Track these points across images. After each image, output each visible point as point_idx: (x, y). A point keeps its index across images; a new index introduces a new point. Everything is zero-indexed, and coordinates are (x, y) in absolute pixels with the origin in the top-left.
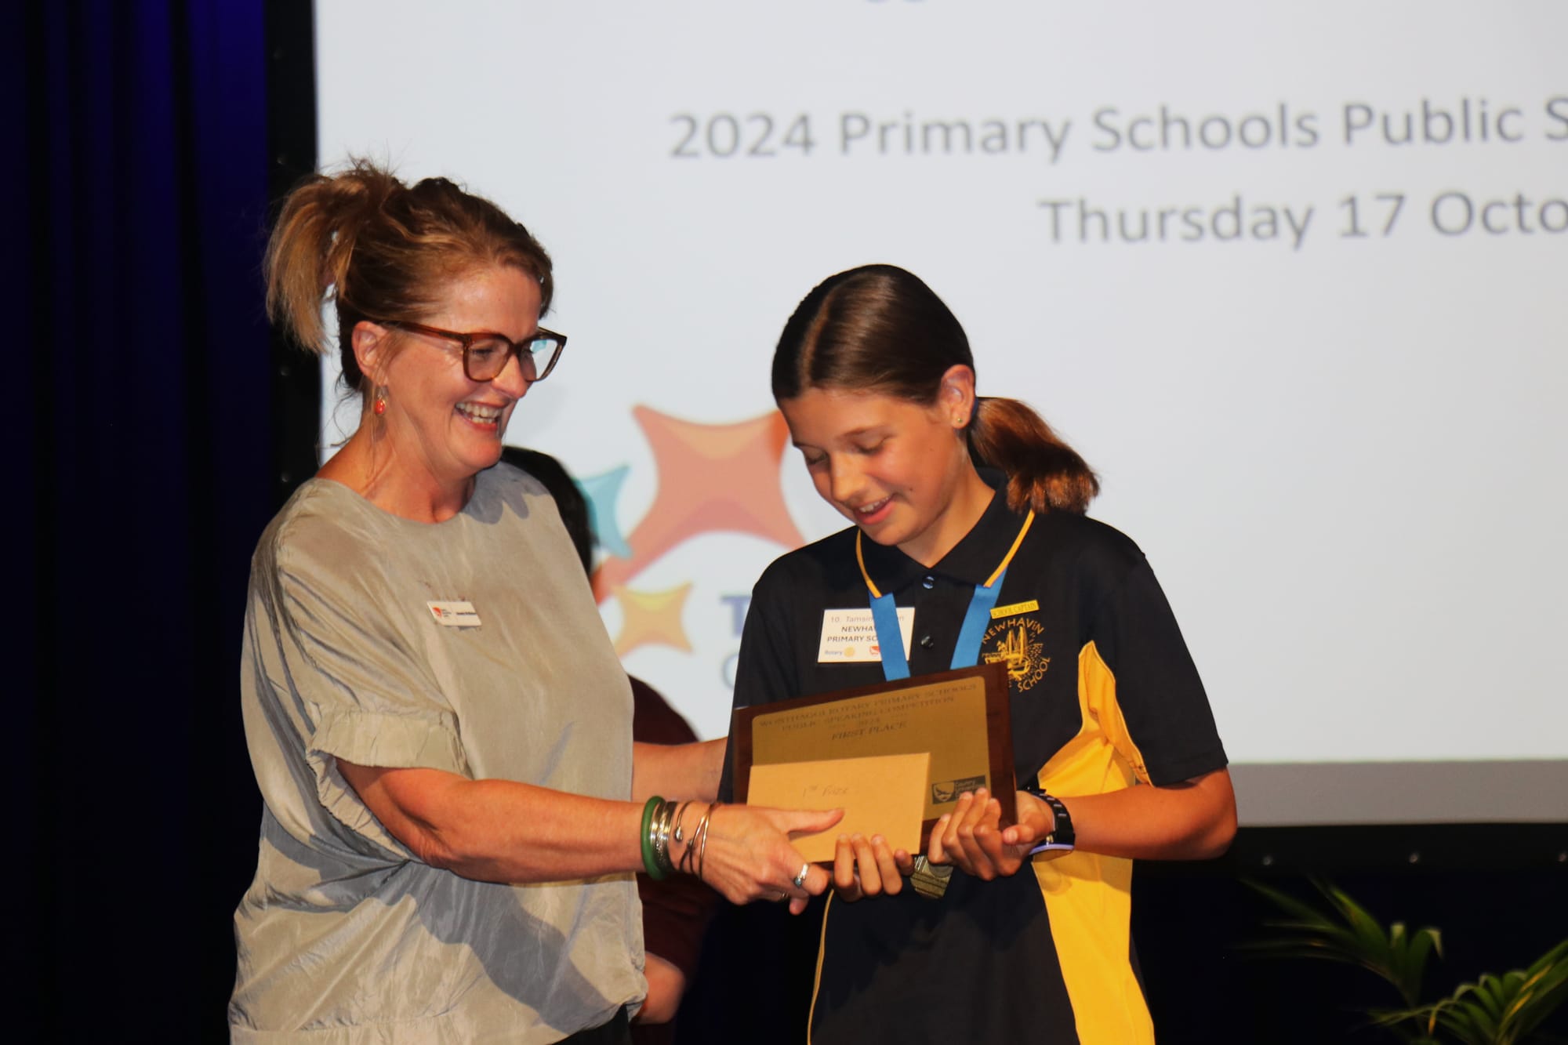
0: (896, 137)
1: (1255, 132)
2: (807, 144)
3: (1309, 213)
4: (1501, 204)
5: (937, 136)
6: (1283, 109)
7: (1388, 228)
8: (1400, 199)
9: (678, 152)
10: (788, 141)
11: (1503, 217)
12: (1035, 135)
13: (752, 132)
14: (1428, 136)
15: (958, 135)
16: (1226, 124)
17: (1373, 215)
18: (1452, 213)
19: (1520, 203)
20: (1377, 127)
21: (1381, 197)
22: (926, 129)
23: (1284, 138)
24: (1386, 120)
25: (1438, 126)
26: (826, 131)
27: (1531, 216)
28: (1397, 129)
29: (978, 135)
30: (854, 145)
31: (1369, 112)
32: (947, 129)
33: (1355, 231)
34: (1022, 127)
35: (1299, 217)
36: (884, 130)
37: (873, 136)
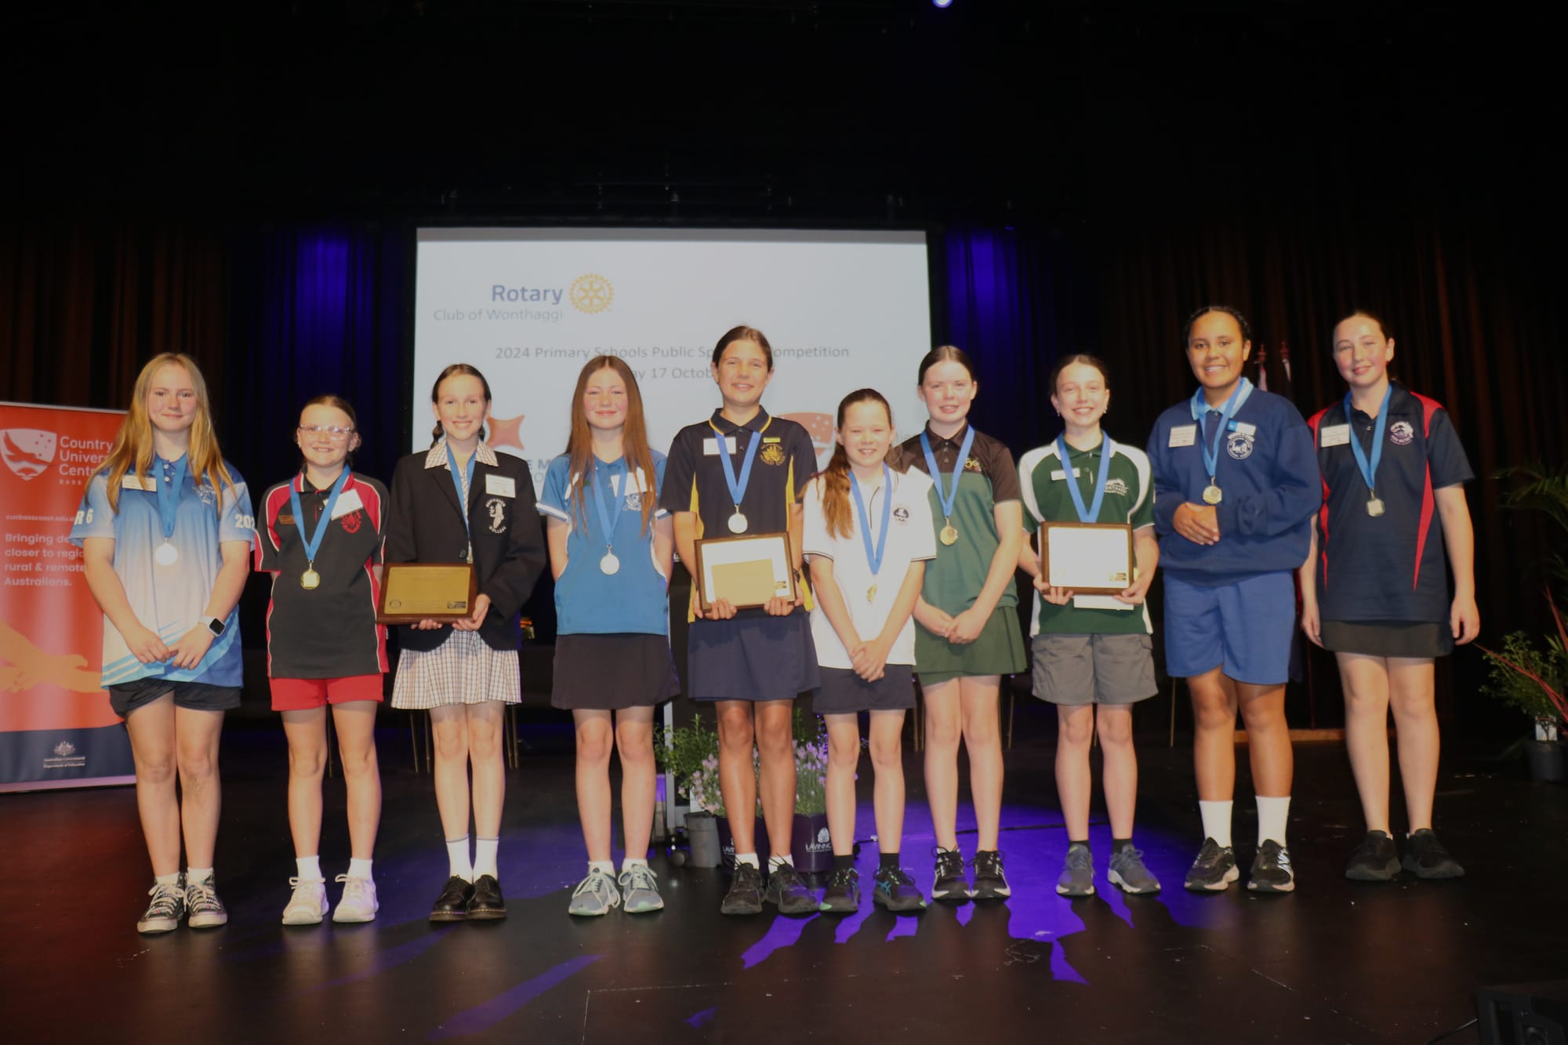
0: (549, 353)
1: (632, 353)
2: (528, 355)
3: (644, 373)
4: (688, 371)
5: (558, 353)
6: (639, 349)
7: (662, 376)
8: (665, 369)
9: (498, 357)
10: (523, 355)
11: (689, 374)
12: (581, 354)
13: (515, 352)
14: (672, 355)
15: (563, 353)
16: (626, 351)
17: (659, 373)
18: (677, 373)
19: (692, 371)
20: (660, 353)
21: (661, 369)
22: (556, 352)
23: (639, 355)
24: (663, 351)
25: (675, 353)
26: (532, 352)
27: (695, 374)
28: (665, 353)
29: (568, 353)
30: (539, 356)
31: (659, 350)
32: (560, 352)
33: (655, 377)
34: (578, 352)
35: (642, 373)
36: (546, 352)
37: (543, 354)
